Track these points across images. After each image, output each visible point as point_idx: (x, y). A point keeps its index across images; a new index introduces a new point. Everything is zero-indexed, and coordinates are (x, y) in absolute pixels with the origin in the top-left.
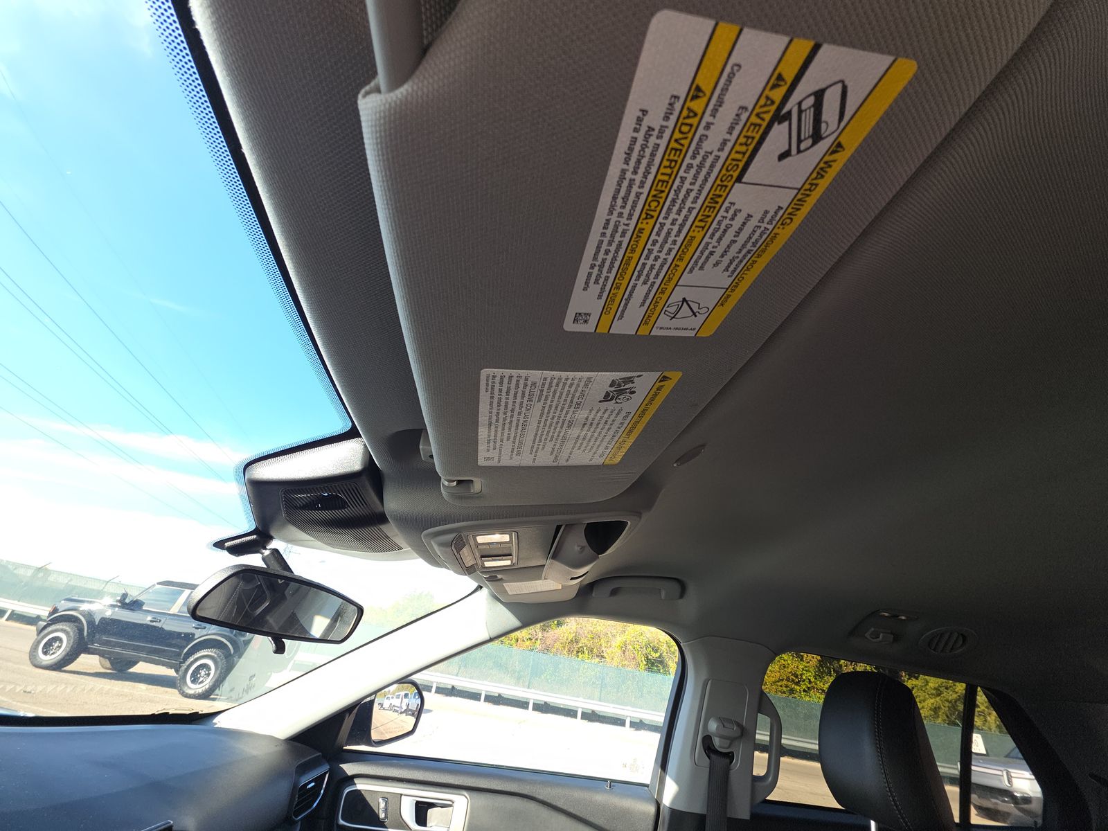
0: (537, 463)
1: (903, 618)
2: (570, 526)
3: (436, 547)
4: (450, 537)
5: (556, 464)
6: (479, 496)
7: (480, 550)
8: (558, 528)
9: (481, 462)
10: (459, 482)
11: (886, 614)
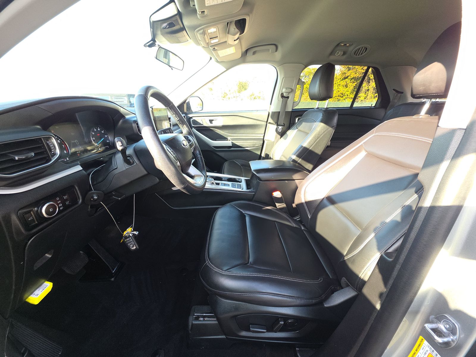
0: (218, 3)
1: (348, 45)
2: (231, 22)
3: (199, 35)
4: (202, 31)
5: (222, 2)
6: (207, 15)
7: (209, 36)
8: (228, 23)
9: (206, 5)
10: (202, 12)
11: (343, 45)
